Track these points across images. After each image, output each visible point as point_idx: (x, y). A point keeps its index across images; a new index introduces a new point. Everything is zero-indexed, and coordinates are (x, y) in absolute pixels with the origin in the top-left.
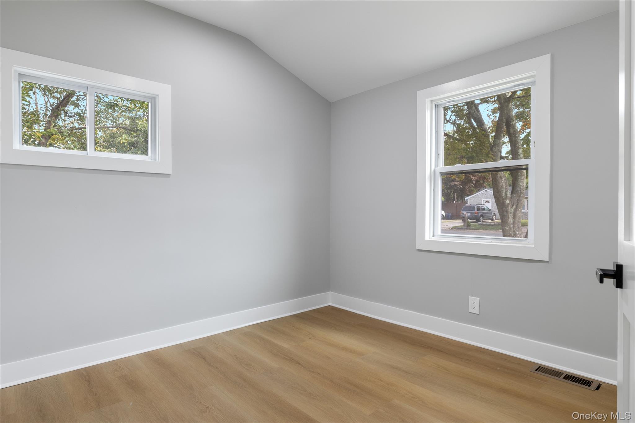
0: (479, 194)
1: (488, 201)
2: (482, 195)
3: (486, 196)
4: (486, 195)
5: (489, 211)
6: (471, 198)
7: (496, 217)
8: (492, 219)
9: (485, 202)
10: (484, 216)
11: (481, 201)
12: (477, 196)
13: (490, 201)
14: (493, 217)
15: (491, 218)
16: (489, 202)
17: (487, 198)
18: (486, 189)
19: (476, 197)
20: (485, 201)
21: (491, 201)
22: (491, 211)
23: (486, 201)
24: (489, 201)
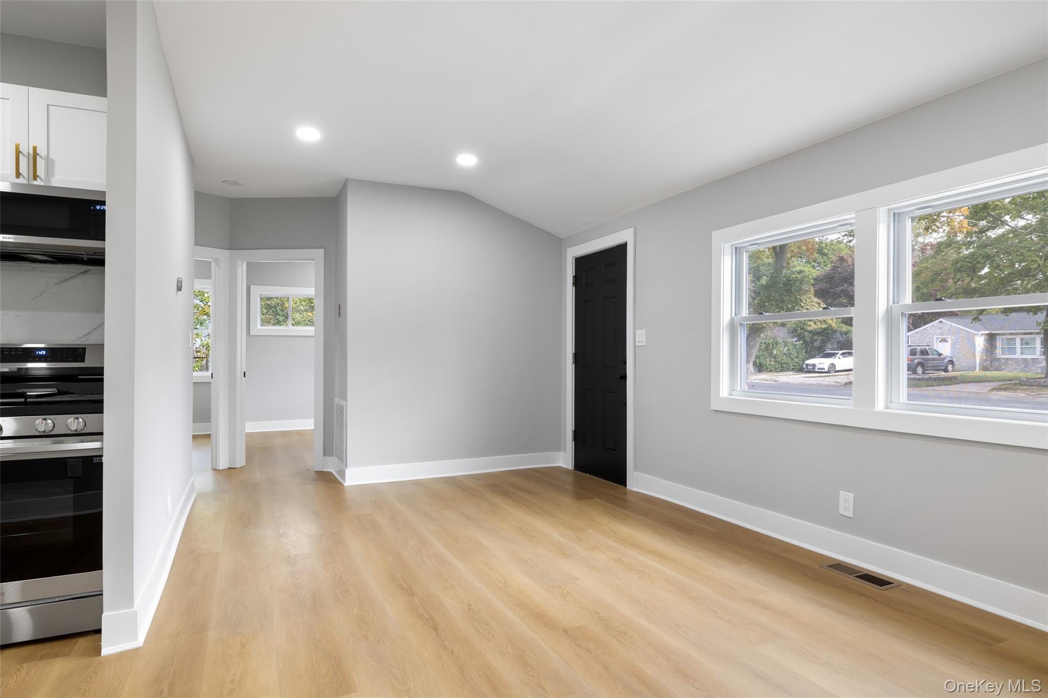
0: (928, 328)
1: (945, 340)
2: (934, 330)
3: (941, 330)
4: (940, 328)
5: (938, 357)
6: (914, 335)
7: (955, 367)
8: (946, 370)
9: (940, 342)
10: (925, 365)
11: (932, 340)
12: (925, 331)
13: (949, 340)
14: (946, 367)
15: (944, 368)
16: (947, 342)
17: (942, 334)
18: (941, 319)
19: (924, 333)
20: (940, 340)
21: (950, 338)
22: (941, 357)
23: (942, 340)
24: (947, 339)
